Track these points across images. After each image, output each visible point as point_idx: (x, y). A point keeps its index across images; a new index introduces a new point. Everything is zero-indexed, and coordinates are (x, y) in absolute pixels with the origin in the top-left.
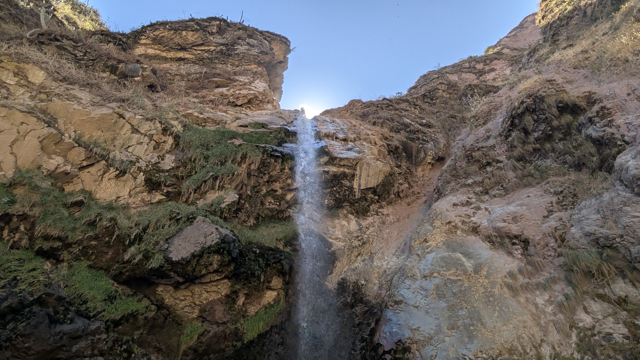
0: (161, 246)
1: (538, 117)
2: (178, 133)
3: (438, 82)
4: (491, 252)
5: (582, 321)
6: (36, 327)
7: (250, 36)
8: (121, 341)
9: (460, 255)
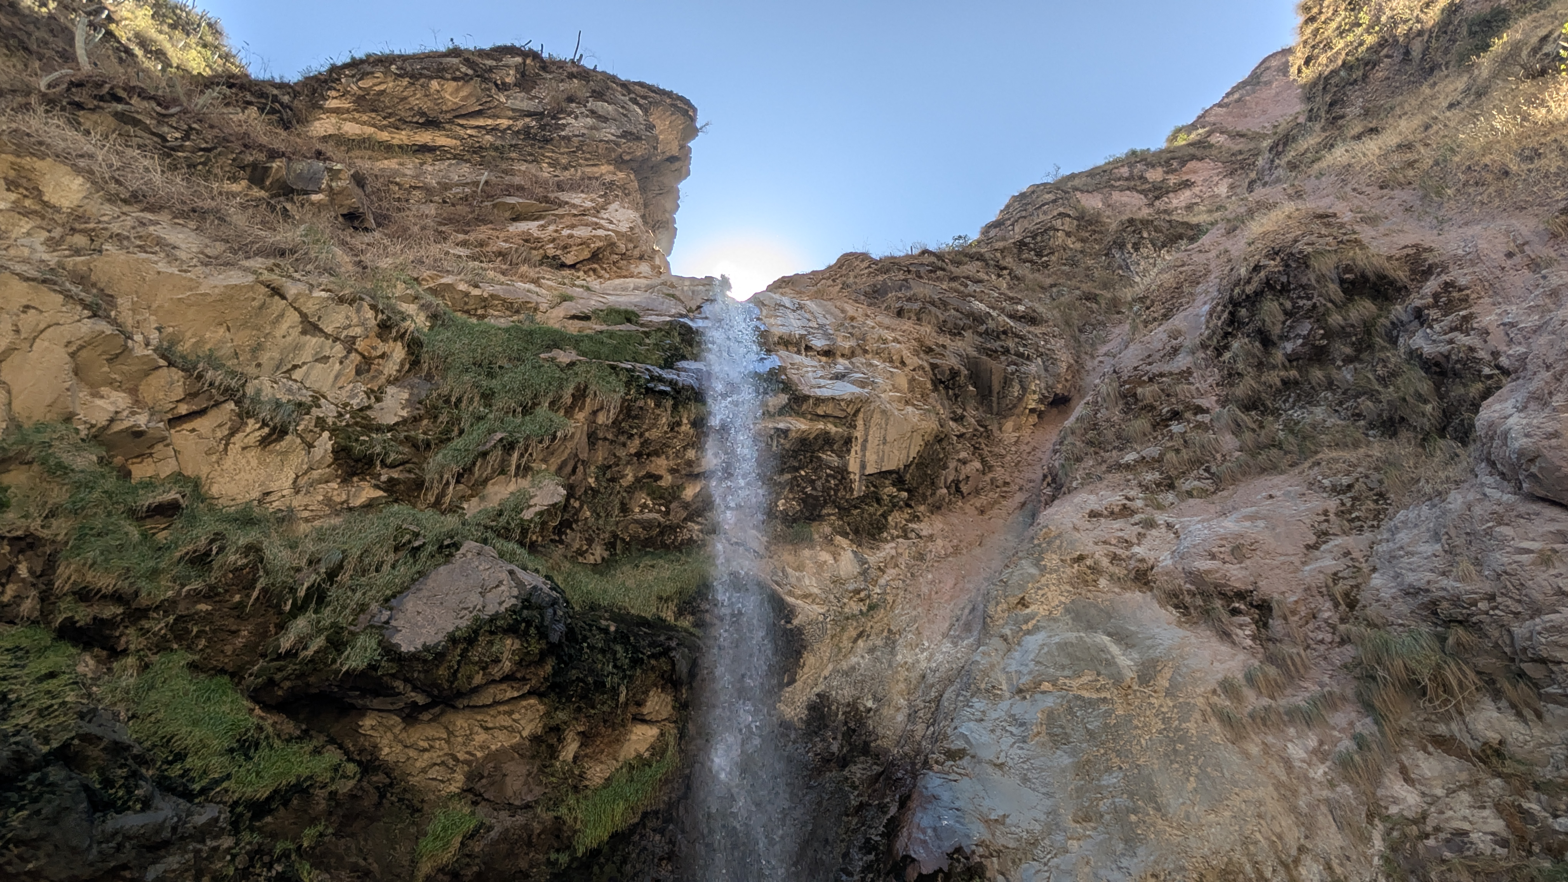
0: (373, 617)
1: (1294, 304)
2: (416, 334)
3: (1055, 213)
4: (1181, 632)
5: (1396, 801)
6: (55, 820)
7: (598, 95)
8: (270, 853)
9: (1106, 639)
